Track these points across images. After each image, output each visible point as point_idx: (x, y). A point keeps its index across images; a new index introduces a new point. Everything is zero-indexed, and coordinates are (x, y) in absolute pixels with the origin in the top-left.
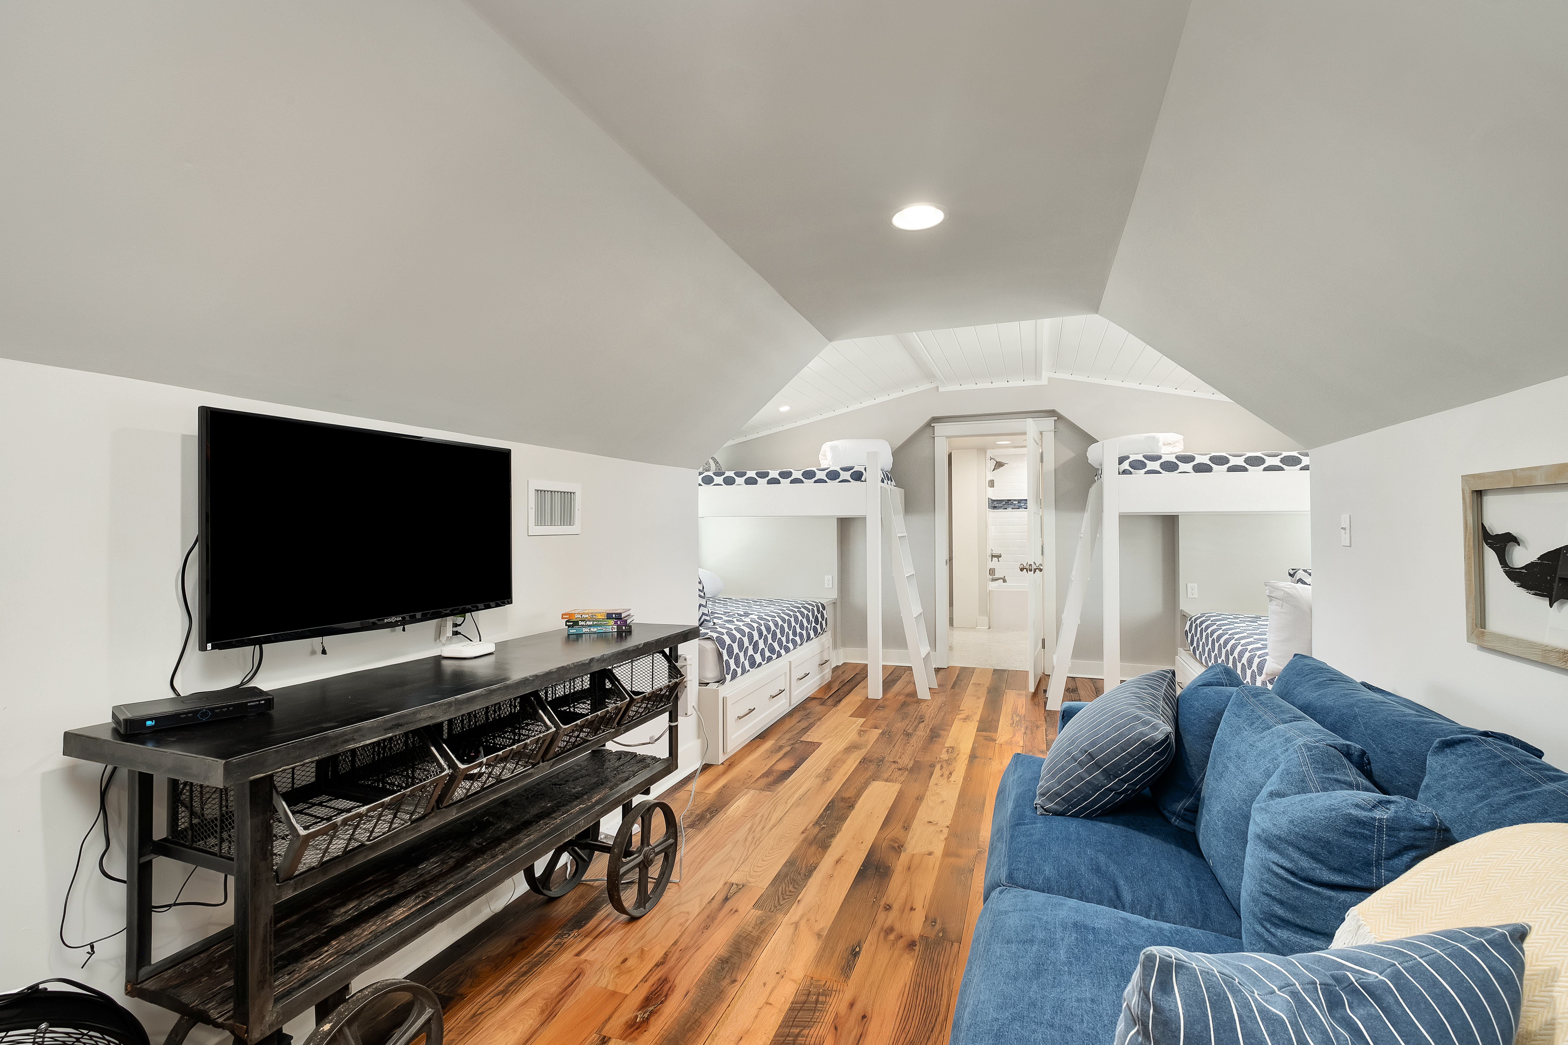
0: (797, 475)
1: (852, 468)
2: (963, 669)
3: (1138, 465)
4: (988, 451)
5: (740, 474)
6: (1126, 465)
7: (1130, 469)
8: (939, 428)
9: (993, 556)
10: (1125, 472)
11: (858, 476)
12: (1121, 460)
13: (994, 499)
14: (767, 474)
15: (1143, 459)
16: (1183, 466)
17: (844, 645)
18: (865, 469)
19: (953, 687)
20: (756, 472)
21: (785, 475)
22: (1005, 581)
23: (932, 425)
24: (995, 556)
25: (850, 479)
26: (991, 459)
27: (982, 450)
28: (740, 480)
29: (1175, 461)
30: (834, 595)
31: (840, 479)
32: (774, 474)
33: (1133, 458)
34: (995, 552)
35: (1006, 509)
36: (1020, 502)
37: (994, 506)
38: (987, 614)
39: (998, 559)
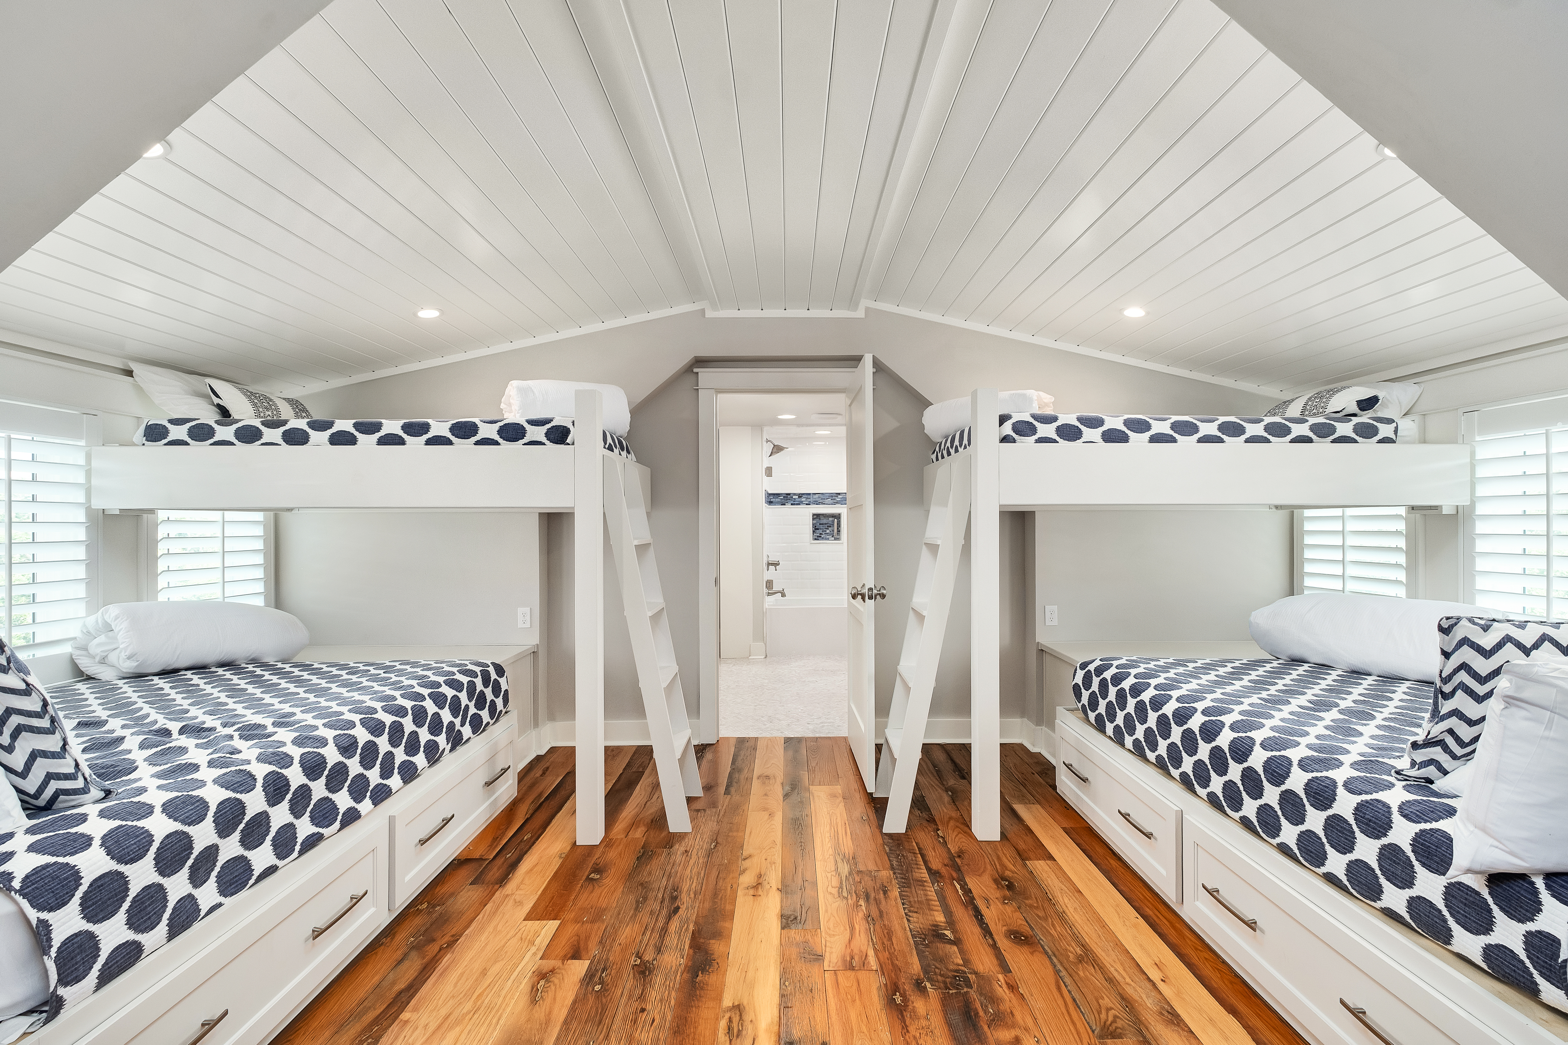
0: (440, 428)
1: (549, 421)
2: (741, 741)
3: (1024, 429)
4: (765, 429)
5: (320, 426)
6: (1007, 429)
7: (1014, 435)
8: (706, 375)
9: (769, 564)
10: (1005, 439)
11: (559, 435)
12: (1003, 419)
13: (770, 493)
14: (377, 427)
15: (1032, 420)
16: (1088, 433)
17: (552, 717)
18: (573, 423)
19: (727, 792)
20: (354, 421)
21: (416, 429)
22: (783, 595)
23: (695, 370)
24: (772, 564)
25: (544, 440)
26: (768, 441)
27: (758, 427)
28: (319, 438)
29: (1078, 424)
30: (533, 639)
31: (525, 440)
32: (391, 426)
33: (1016, 418)
34: (772, 559)
35: (785, 505)
36: (801, 497)
37: (772, 500)
38: (763, 639)
39: (775, 567)
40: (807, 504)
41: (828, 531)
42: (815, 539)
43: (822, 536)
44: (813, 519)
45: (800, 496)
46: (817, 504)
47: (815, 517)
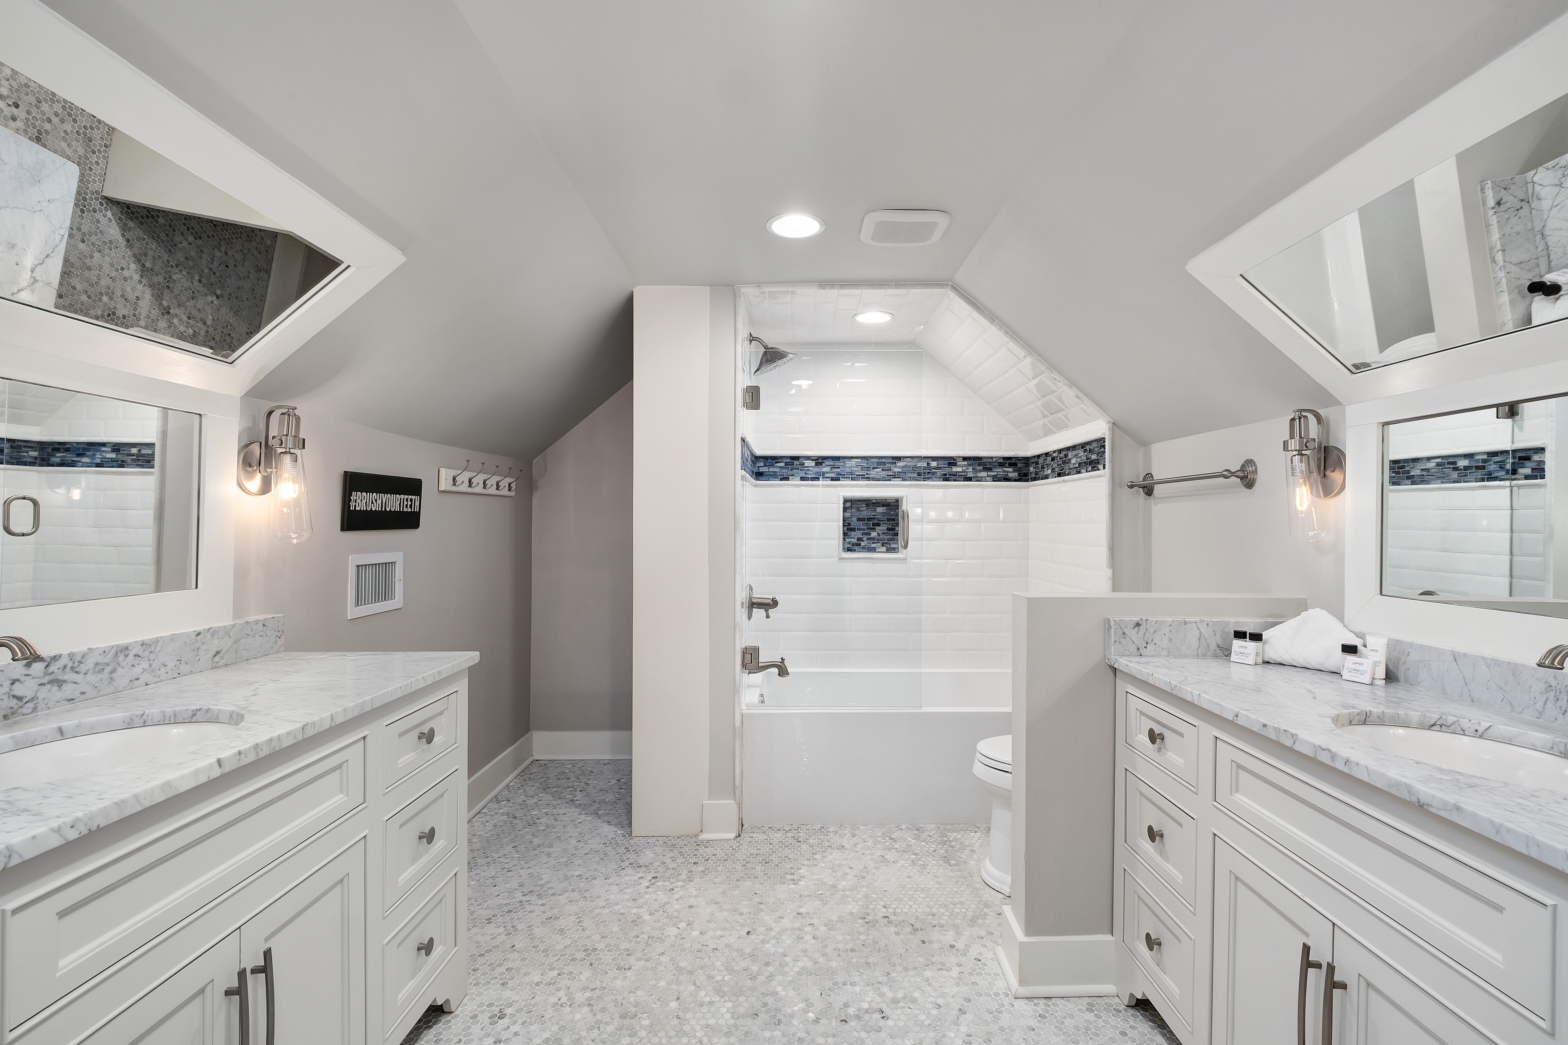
9: (753, 605)
13: (759, 452)
22: (783, 671)
24: (760, 605)
26: (751, 330)
34: (760, 594)
35: (787, 479)
36: (821, 464)
37: (761, 470)
38: (734, 791)
39: (767, 611)
40: (832, 479)
41: (874, 534)
42: (849, 550)
43: (863, 544)
44: (845, 510)
45: (820, 461)
46: (852, 479)
47: (848, 504)
